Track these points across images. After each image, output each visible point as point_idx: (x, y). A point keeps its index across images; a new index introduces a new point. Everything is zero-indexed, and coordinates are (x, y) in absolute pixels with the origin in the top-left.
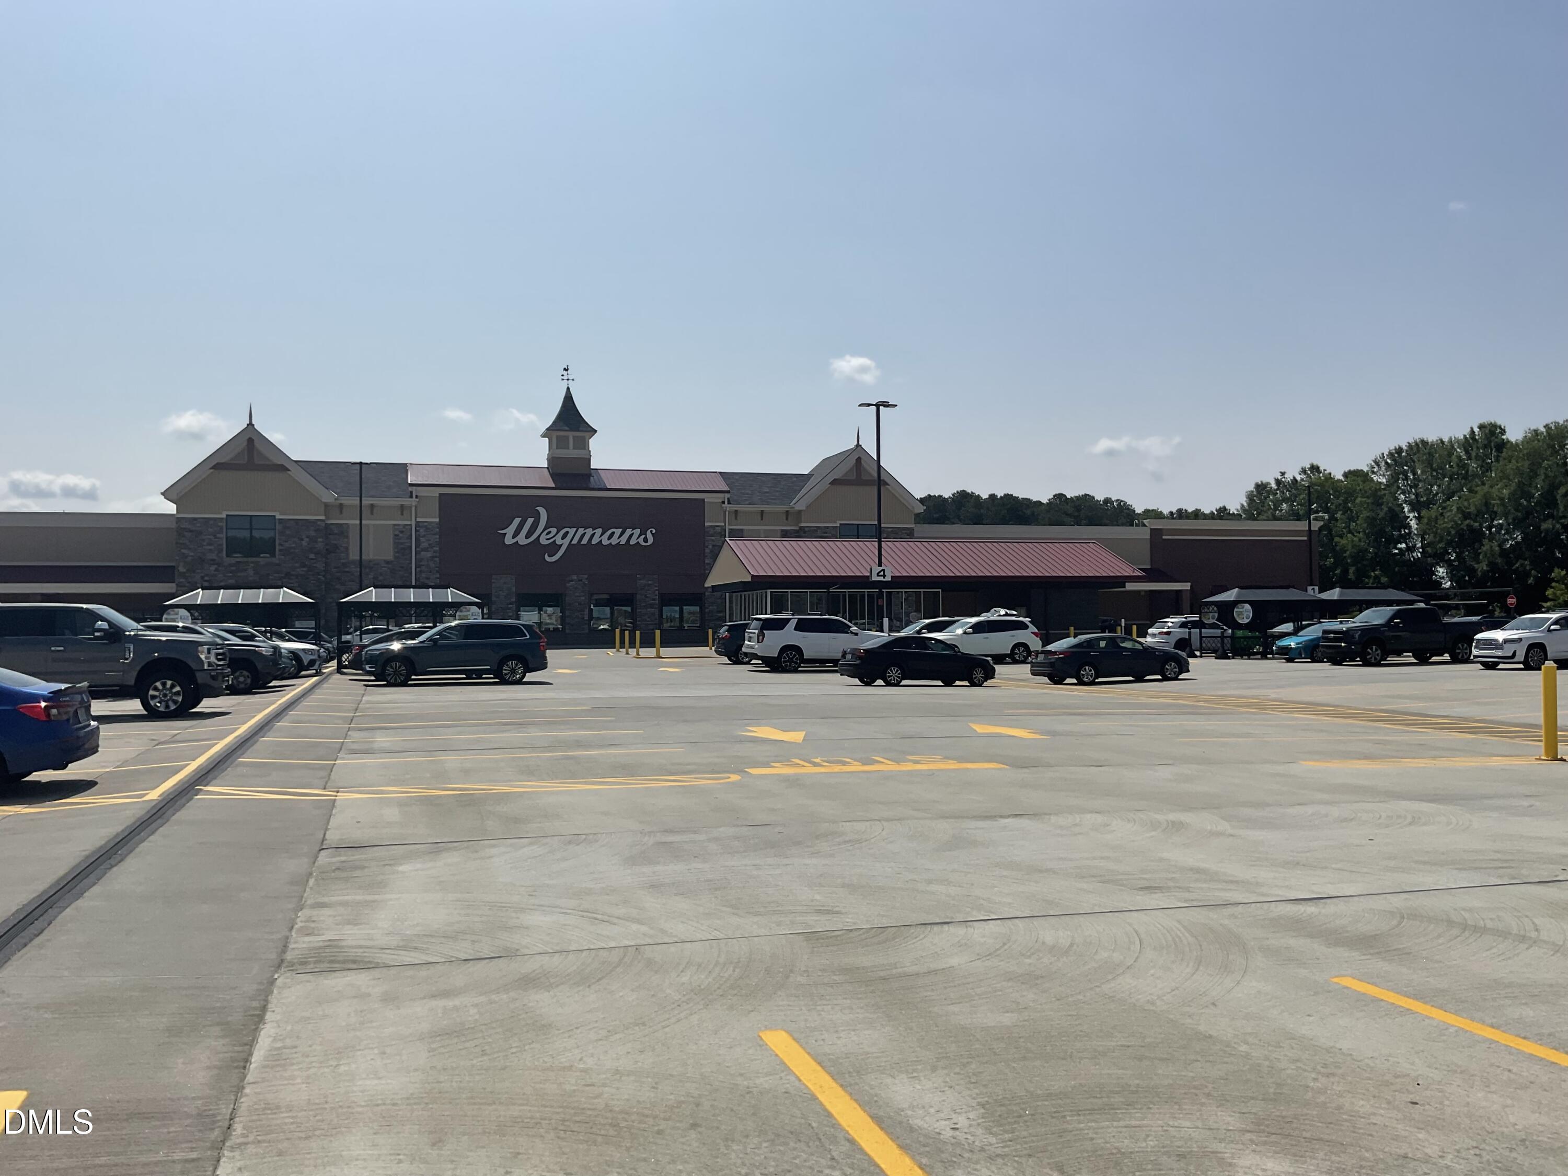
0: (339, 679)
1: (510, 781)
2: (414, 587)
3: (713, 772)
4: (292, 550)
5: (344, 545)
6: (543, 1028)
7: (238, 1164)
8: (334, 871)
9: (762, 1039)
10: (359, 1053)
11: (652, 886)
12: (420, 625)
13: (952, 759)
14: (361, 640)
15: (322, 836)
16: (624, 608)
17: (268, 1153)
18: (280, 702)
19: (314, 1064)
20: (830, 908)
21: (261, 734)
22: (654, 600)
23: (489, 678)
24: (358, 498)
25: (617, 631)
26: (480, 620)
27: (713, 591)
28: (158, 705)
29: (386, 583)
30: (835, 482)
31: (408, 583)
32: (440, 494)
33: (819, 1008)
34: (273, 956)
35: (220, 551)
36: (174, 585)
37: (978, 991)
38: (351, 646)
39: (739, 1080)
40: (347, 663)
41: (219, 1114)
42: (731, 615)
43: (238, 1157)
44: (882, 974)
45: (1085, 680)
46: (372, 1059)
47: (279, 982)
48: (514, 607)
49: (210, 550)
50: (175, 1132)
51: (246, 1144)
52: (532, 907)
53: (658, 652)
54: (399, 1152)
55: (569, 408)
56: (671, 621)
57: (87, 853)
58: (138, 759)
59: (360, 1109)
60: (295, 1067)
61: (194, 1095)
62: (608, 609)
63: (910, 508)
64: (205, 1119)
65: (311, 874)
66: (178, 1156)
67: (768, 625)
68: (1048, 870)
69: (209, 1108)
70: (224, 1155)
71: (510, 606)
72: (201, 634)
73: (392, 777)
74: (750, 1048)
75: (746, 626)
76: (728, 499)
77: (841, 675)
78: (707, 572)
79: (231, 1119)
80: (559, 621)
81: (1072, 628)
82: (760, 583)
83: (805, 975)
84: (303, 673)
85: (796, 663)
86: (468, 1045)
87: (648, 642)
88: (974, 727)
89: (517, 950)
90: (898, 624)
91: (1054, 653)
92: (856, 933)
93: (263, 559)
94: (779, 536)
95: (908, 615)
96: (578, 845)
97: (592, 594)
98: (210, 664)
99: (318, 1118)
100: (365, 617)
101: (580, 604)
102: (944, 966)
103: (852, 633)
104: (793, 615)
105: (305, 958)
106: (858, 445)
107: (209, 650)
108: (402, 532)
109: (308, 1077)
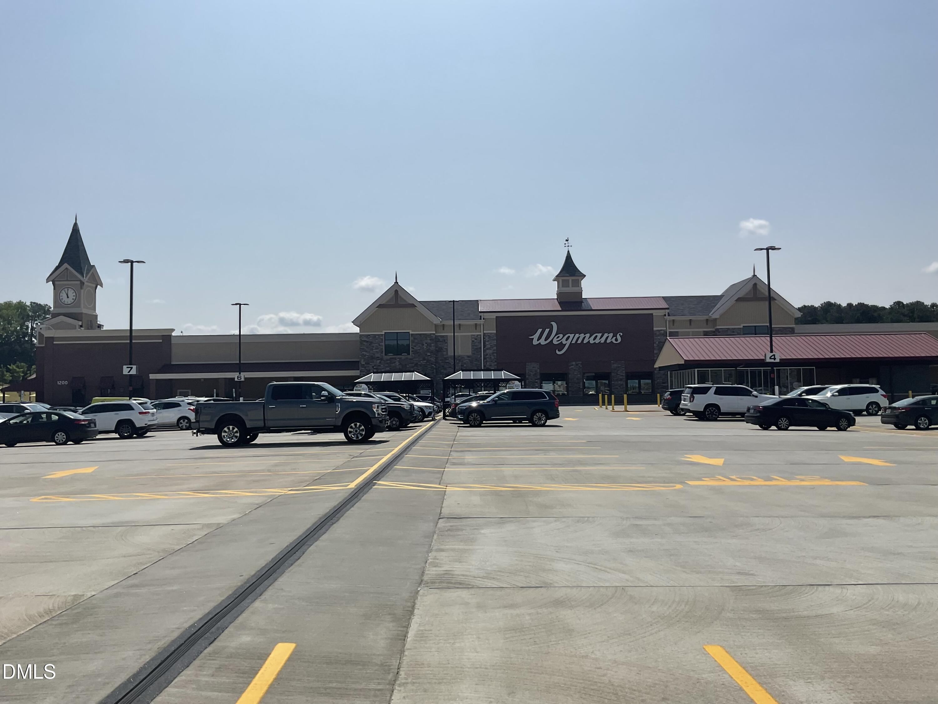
0: (444, 423)
1: (541, 483)
2: (483, 370)
3: (665, 482)
4: (418, 351)
5: (445, 347)
6: (569, 632)
7: (404, 695)
8: (447, 531)
9: (705, 650)
10: (465, 636)
11: (630, 551)
12: (487, 392)
13: (826, 478)
14: (455, 401)
15: (440, 511)
16: (604, 381)
17: (419, 690)
18: (414, 435)
19: (441, 641)
20: (747, 572)
21: (405, 453)
22: (622, 376)
23: (526, 423)
24: (453, 321)
25: (600, 395)
26: (520, 389)
27: (660, 370)
28: (353, 436)
29: (468, 368)
30: (739, 300)
31: (480, 368)
32: (496, 317)
33: (743, 634)
34: (417, 578)
35: (382, 352)
36: (359, 371)
37: (852, 630)
38: (450, 404)
39: (692, 674)
40: (448, 414)
41: (392, 665)
42: (672, 385)
43: (403, 691)
44: (784, 615)
45: (922, 426)
46: (473, 641)
47: (421, 592)
48: (539, 381)
49: (377, 352)
50: (370, 673)
51: (407, 683)
52: (559, 559)
53: (626, 408)
54: (490, 696)
55: (569, 262)
56: (633, 389)
57: (320, 516)
58: (342, 466)
59: (467, 669)
60: (431, 642)
61: (378, 653)
62: (594, 382)
63: (792, 314)
64: (385, 667)
65: (435, 532)
66: (372, 686)
67: (696, 391)
68: (899, 554)
69: (387, 661)
70: (395, 688)
71: (537, 381)
72: (374, 398)
73: (475, 479)
74: (698, 655)
75: (682, 392)
76: (668, 313)
77: (747, 423)
78: (656, 358)
79: (398, 669)
80: (565, 390)
81: (910, 392)
82: (690, 365)
83: (733, 612)
84: (425, 419)
85: (716, 415)
86: (525, 637)
87: (619, 402)
88: (842, 458)
89: (551, 584)
90: (785, 390)
91: (899, 408)
92: (767, 588)
93: (404, 356)
94: (702, 335)
95: (792, 384)
96: (583, 523)
97: (584, 373)
98: (378, 414)
99: (445, 672)
100: (457, 387)
101: (577, 379)
102: (827, 613)
103: (753, 396)
104: (713, 384)
105: (434, 580)
106: (754, 276)
107: (378, 406)
108: (476, 339)
109: (438, 648)
